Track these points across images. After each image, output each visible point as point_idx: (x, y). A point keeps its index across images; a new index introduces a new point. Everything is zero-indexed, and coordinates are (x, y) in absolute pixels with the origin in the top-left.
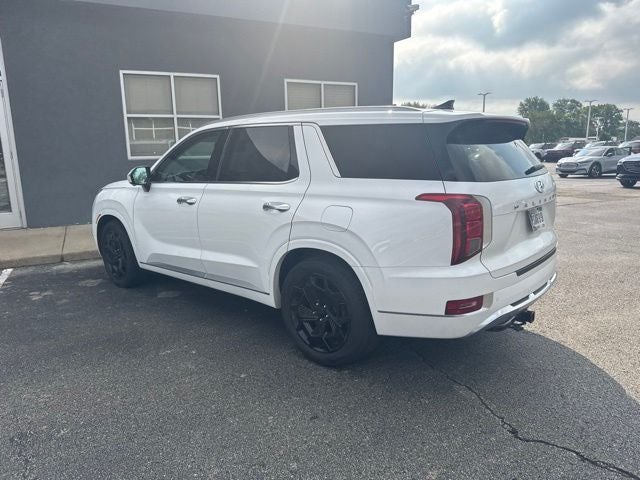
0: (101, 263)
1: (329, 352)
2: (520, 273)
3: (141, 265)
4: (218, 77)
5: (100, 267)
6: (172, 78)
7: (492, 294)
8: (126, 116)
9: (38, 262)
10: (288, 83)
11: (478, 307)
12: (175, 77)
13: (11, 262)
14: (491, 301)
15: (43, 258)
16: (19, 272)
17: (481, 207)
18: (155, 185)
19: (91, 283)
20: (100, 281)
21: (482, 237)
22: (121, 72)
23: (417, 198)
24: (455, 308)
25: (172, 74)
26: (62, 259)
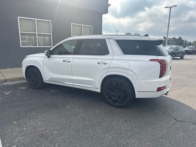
1: (120, 104)
4: (51, 21)
7: (166, 86)
8: (20, 32)
11: (163, 89)
12: (36, 20)
19: (23, 88)
21: (166, 71)
22: (18, 17)
23: (150, 60)
24: (159, 89)
26: (6, 81)
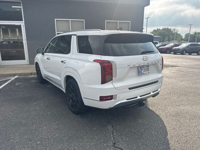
0: (36, 76)
2: (130, 89)
3: (43, 77)
4: (84, 20)
5: (36, 77)
6: (70, 21)
8: (56, 33)
9: (25, 74)
10: (107, 22)
11: (111, 99)
13: (18, 74)
14: (116, 97)
15: (27, 73)
16: (20, 77)
17: (112, 65)
18: (45, 54)
20: (36, 81)
21: (112, 75)
22: (55, 19)
23: (94, 61)
24: (102, 99)
25: (70, 20)
26: (32, 74)
